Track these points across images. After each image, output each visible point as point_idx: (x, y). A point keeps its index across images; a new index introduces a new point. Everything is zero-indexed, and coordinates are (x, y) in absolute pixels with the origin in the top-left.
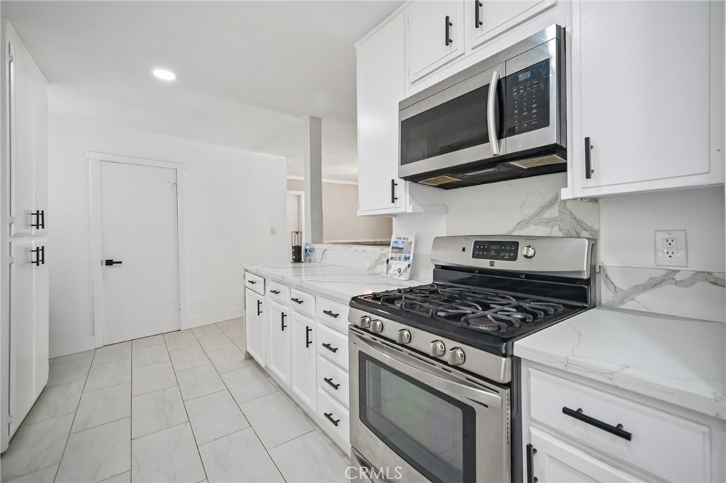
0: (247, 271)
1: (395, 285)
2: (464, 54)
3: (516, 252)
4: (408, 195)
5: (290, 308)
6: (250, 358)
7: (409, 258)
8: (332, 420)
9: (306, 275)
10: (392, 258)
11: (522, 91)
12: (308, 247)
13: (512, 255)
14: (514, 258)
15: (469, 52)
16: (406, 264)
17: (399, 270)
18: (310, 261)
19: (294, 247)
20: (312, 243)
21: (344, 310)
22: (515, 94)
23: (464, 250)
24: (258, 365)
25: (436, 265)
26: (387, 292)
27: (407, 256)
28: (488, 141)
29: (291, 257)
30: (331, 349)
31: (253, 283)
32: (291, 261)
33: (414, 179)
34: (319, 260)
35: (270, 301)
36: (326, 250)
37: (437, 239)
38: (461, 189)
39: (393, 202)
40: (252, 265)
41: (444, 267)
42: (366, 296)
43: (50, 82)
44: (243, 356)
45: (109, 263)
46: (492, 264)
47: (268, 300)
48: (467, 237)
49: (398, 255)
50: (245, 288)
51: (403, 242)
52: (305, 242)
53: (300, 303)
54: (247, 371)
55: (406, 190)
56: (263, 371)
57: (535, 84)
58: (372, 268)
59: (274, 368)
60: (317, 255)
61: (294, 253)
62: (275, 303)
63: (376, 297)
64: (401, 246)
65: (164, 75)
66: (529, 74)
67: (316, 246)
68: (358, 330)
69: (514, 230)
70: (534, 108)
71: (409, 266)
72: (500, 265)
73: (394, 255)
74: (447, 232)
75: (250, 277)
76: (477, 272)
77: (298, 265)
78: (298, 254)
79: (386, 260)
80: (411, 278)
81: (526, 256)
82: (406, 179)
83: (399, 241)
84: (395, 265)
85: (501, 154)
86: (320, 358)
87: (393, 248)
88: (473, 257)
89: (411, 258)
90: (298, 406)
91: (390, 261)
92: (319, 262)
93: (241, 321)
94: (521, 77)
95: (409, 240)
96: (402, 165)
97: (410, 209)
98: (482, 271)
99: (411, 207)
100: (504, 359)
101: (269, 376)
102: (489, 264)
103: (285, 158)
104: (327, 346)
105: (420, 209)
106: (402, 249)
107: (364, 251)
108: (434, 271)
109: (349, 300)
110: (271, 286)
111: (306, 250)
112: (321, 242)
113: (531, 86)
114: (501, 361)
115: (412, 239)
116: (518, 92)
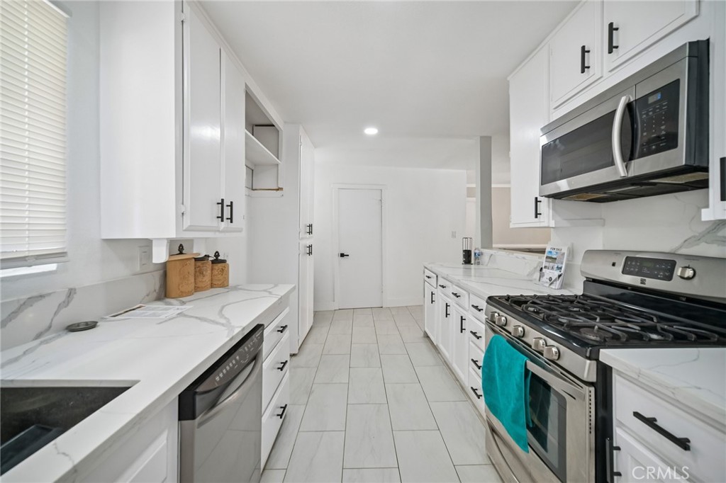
0: (426, 268)
1: (534, 291)
2: (601, 77)
3: (672, 271)
4: (551, 211)
5: (452, 301)
6: (427, 336)
7: (561, 268)
8: (476, 394)
9: (475, 276)
10: (545, 267)
11: (651, 113)
12: (477, 251)
13: (667, 274)
14: (669, 278)
15: (606, 74)
16: (557, 273)
17: (550, 279)
18: (478, 263)
19: (465, 251)
20: (482, 248)
21: (483, 305)
22: (644, 116)
23: (614, 265)
24: (432, 343)
25: (587, 278)
26: (522, 296)
27: (560, 266)
28: (614, 165)
29: (461, 259)
30: (476, 336)
31: (429, 277)
32: (462, 262)
33: (558, 196)
34: (486, 263)
35: (441, 294)
36: (492, 255)
37: (589, 252)
38: (619, 202)
39: (536, 217)
40: (429, 264)
41: (594, 281)
42: (501, 297)
43: (315, 147)
44: (422, 334)
45: (342, 255)
46: (643, 282)
47: (438, 291)
48: (617, 252)
49: (551, 264)
50: (425, 281)
51: (557, 253)
52: (475, 246)
53: (457, 297)
54: (423, 346)
55: (549, 207)
56: (436, 348)
57: (665, 106)
58: (530, 274)
59: (441, 347)
60: (485, 259)
61: (464, 256)
62: (443, 295)
63: (508, 298)
64: (554, 256)
65: (371, 131)
66: (658, 96)
67: (484, 251)
68: (491, 322)
69: (681, 247)
70: (663, 130)
71: (560, 276)
72: (652, 283)
73: (547, 264)
74: (604, 245)
75: (428, 273)
76: (629, 288)
77: (468, 266)
78: (467, 256)
79: (539, 269)
80: (562, 287)
81: (682, 277)
82: (549, 196)
83: (553, 251)
84: (548, 273)
85: (630, 176)
86: (471, 343)
87: (547, 257)
88: (623, 273)
89: (563, 269)
90: (458, 381)
91: (544, 270)
92: (487, 265)
93: (421, 307)
94: (651, 100)
95: (563, 251)
96: (542, 184)
97: (552, 224)
98: (634, 288)
99: (554, 221)
100: (588, 362)
101: (439, 353)
102: (640, 281)
103: (465, 171)
104: (474, 334)
105: (565, 224)
106: (556, 259)
107: (524, 258)
108: (584, 282)
109: (487, 297)
110: (441, 282)
111: (475, 254)
112: (490, 247)
113: (660, 108)
114: (585, 363)
115: (565, 250)
116: (647, 114)
